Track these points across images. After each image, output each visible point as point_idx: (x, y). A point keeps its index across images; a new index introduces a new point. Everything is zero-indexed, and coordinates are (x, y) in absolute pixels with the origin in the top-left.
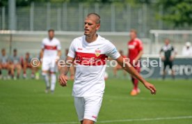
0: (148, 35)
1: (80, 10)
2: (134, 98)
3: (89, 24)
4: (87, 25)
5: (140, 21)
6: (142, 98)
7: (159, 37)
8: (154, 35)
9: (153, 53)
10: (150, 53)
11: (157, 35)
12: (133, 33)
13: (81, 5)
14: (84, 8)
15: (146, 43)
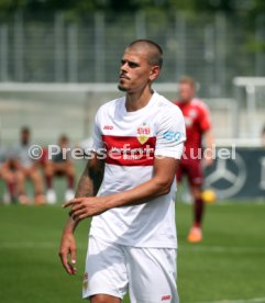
0: (229, 90)
1: (58, 29)
2: (197, 249)
3: (132, 65)
4: (125, 67)
5: (209, 54)
6: (218, 249)
7: (257, 94)
8: (243, 90)
9: (243, 134)
10: (236, 135)
11: (251, 90)
12: (186, 87)
13: (61, 17)
14: (67, 24)
15: (225, 110)
